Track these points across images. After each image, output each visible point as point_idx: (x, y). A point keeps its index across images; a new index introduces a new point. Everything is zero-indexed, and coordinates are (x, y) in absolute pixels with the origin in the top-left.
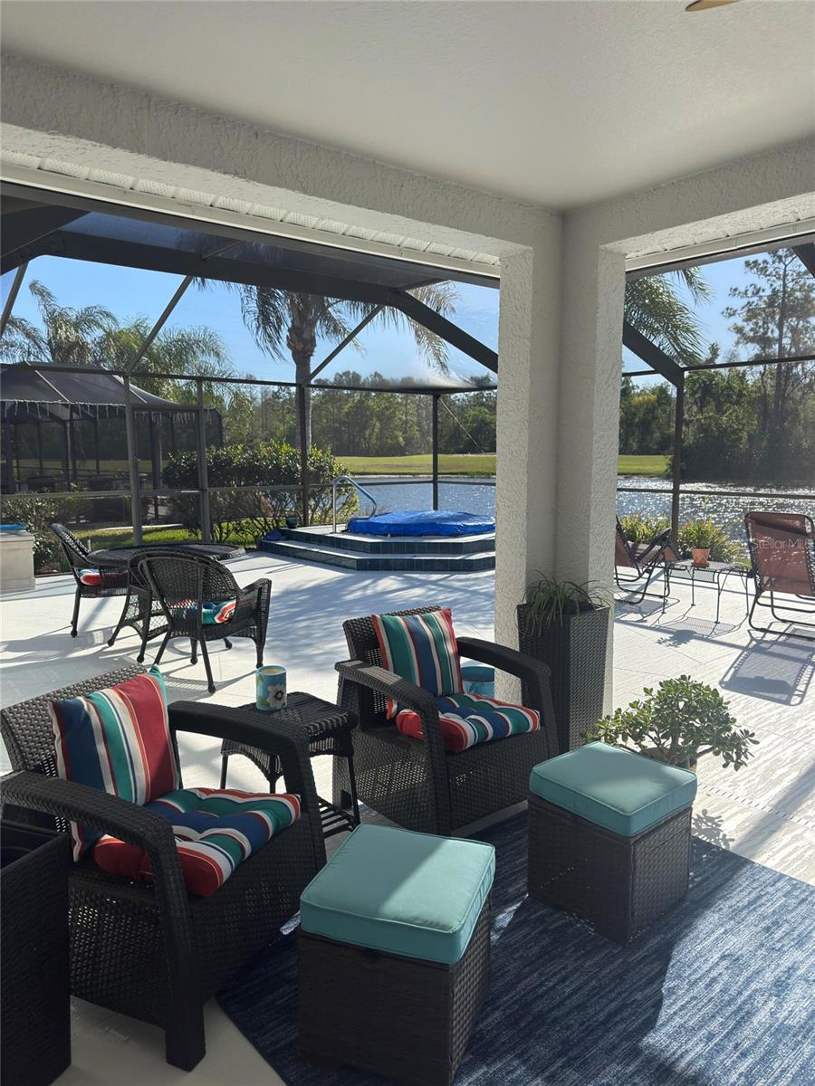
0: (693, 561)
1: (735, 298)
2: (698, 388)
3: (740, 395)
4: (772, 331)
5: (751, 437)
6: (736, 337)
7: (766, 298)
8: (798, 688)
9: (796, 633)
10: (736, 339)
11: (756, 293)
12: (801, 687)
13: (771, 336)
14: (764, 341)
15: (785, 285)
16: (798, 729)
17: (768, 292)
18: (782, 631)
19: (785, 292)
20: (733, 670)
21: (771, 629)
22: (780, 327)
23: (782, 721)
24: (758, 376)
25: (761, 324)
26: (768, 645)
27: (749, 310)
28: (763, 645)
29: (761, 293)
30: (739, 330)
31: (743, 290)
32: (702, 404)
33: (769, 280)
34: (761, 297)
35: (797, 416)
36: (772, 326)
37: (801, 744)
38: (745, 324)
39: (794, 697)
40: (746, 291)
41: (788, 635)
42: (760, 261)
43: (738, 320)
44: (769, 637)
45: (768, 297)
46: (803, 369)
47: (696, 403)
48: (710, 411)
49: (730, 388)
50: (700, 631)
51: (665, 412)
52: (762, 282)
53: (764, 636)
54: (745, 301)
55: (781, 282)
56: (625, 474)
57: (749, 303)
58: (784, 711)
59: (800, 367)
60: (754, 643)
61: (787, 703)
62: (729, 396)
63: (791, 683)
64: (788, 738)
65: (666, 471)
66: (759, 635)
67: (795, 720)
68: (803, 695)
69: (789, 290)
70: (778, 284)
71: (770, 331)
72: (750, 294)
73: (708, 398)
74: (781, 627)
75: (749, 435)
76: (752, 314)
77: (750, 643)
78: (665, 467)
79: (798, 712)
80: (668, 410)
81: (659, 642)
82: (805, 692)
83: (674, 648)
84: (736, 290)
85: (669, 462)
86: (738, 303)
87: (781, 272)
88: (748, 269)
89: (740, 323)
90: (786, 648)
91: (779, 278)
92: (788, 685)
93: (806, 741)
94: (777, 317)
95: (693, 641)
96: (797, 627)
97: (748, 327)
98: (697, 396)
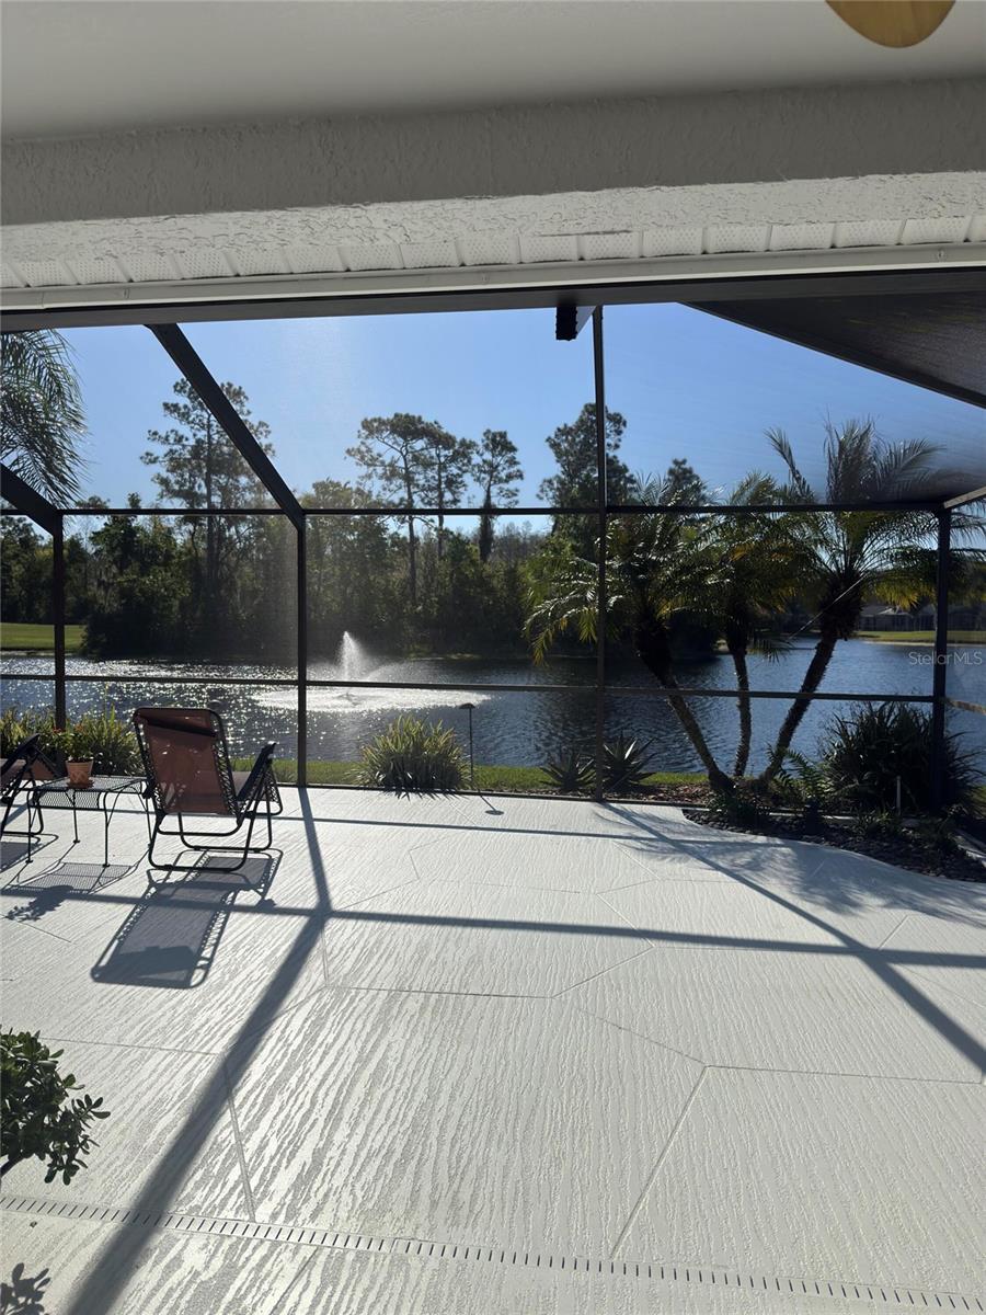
0: (69, 781)
1: (155, 443)
2: (117, 545)
3: (168, 556)
4: (200, 486)
5: (182, 606)
6: (158, 488)
7: (189, 448)
8: (204, 954)
9: (210, 866)
10: (160, 491)
11: (179, 440)
12: (207, 953)
13: (199, 492)
14: (189, 495)
15: (210, 437)
16: (196, 1031)
17: (192, 442)
18: (192, 865)
19: (210, 443)
20: (116, 942)
21: (177, 865)
22: (208, 483)
23: (176, 1020)
24: (187, 536)
25: (187, 476)
26: (171, 890)
27: (171, 459)
28: (165, 892)
29: (185, 442)
30: (164, 482)
31: (164, 435)
32: (122, 564)
33: (192, 428)
34: (184, 446)
35: (233, 583)
36: (200, 481)
37: (199, 1056)
38: (169, 474)
39: (197, 971)
40: (167, 437)
41: (199, 869)
42: (181, 405)
43: (161, 469)
44: (176, 876)
45: (192, 447)
46: (237, 532)
47: (115, 562)
48: (131, 573)
49: (157, 547)
50: (77, 884)
51: (80, 570)
52: (185, 430)
53: (167, 877)
54: (166, 448)
55: (205, 433)
56: (28, 649)
57: (171, 450)
58: (181, 1002)
59: (233, 530)
60: (153, 890)
61: (184, 984)
62: (155, 556)
63: (194, 948)
64: (181, 1052)
65: (82, 645)
66: (159, 876)
67: (193, 1014)
68: (207, 968)
69: (214, 442)
70: (202, 434)
71: (196, 486)
72: (172, 441)
73: (129, 557)
74: (190, 859)
75: (181, 602)
76: (176, 464)
77: (147, 892)
78: (80, 641)
79: (200, 997)
80: (83, 568)
81: (11, 916)
82: (211, 960)
83: (32, 923)
84: (155, 433)
85: (85, 634)
86: (160, 450)
87: (205, 421)
88: (168, 412)
89: (165, 474)
90: (194, 891)
91: (203, 428)
92: (190, 952)
93: (204, 1050)
94: (205, 471)
95: (65, 904)
96: (214, 854)
97: (172, 478)
98: (117, 553)
